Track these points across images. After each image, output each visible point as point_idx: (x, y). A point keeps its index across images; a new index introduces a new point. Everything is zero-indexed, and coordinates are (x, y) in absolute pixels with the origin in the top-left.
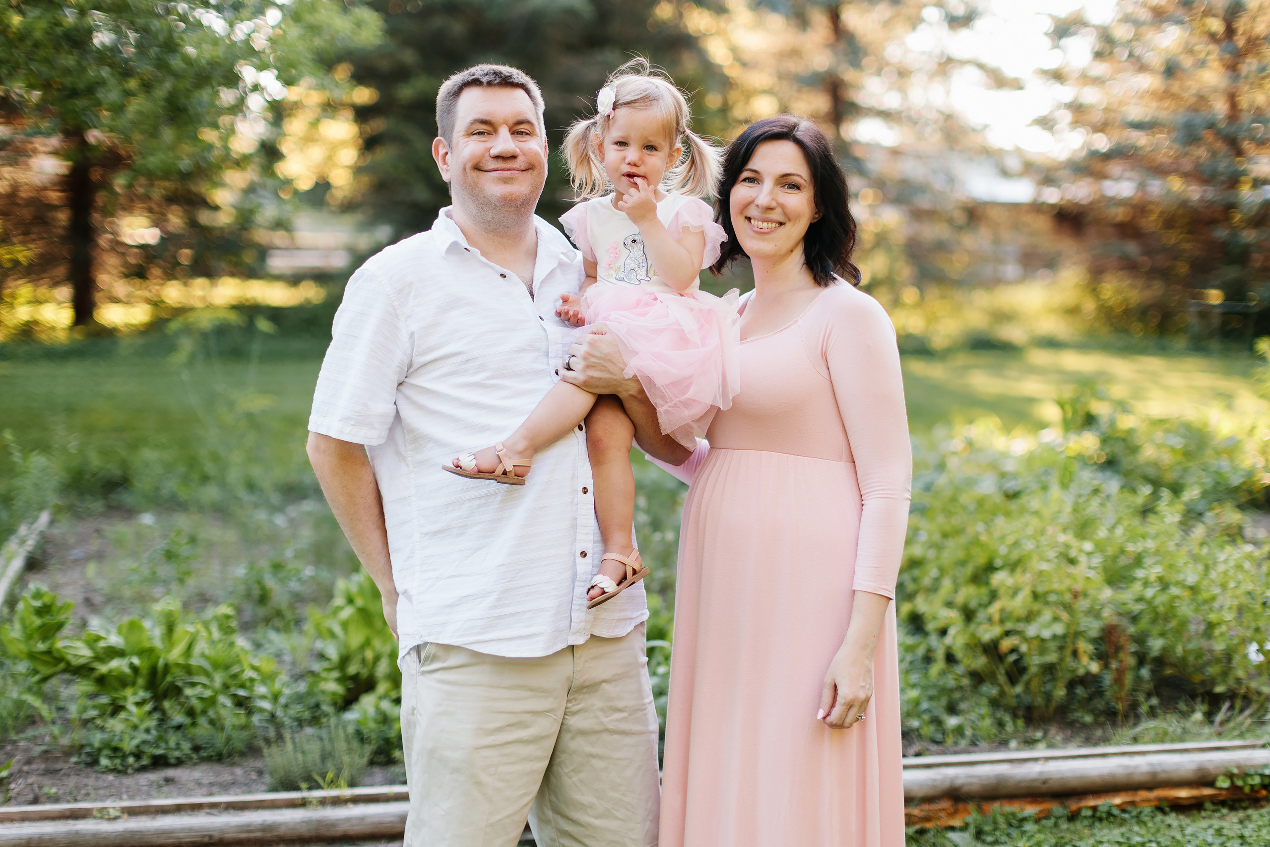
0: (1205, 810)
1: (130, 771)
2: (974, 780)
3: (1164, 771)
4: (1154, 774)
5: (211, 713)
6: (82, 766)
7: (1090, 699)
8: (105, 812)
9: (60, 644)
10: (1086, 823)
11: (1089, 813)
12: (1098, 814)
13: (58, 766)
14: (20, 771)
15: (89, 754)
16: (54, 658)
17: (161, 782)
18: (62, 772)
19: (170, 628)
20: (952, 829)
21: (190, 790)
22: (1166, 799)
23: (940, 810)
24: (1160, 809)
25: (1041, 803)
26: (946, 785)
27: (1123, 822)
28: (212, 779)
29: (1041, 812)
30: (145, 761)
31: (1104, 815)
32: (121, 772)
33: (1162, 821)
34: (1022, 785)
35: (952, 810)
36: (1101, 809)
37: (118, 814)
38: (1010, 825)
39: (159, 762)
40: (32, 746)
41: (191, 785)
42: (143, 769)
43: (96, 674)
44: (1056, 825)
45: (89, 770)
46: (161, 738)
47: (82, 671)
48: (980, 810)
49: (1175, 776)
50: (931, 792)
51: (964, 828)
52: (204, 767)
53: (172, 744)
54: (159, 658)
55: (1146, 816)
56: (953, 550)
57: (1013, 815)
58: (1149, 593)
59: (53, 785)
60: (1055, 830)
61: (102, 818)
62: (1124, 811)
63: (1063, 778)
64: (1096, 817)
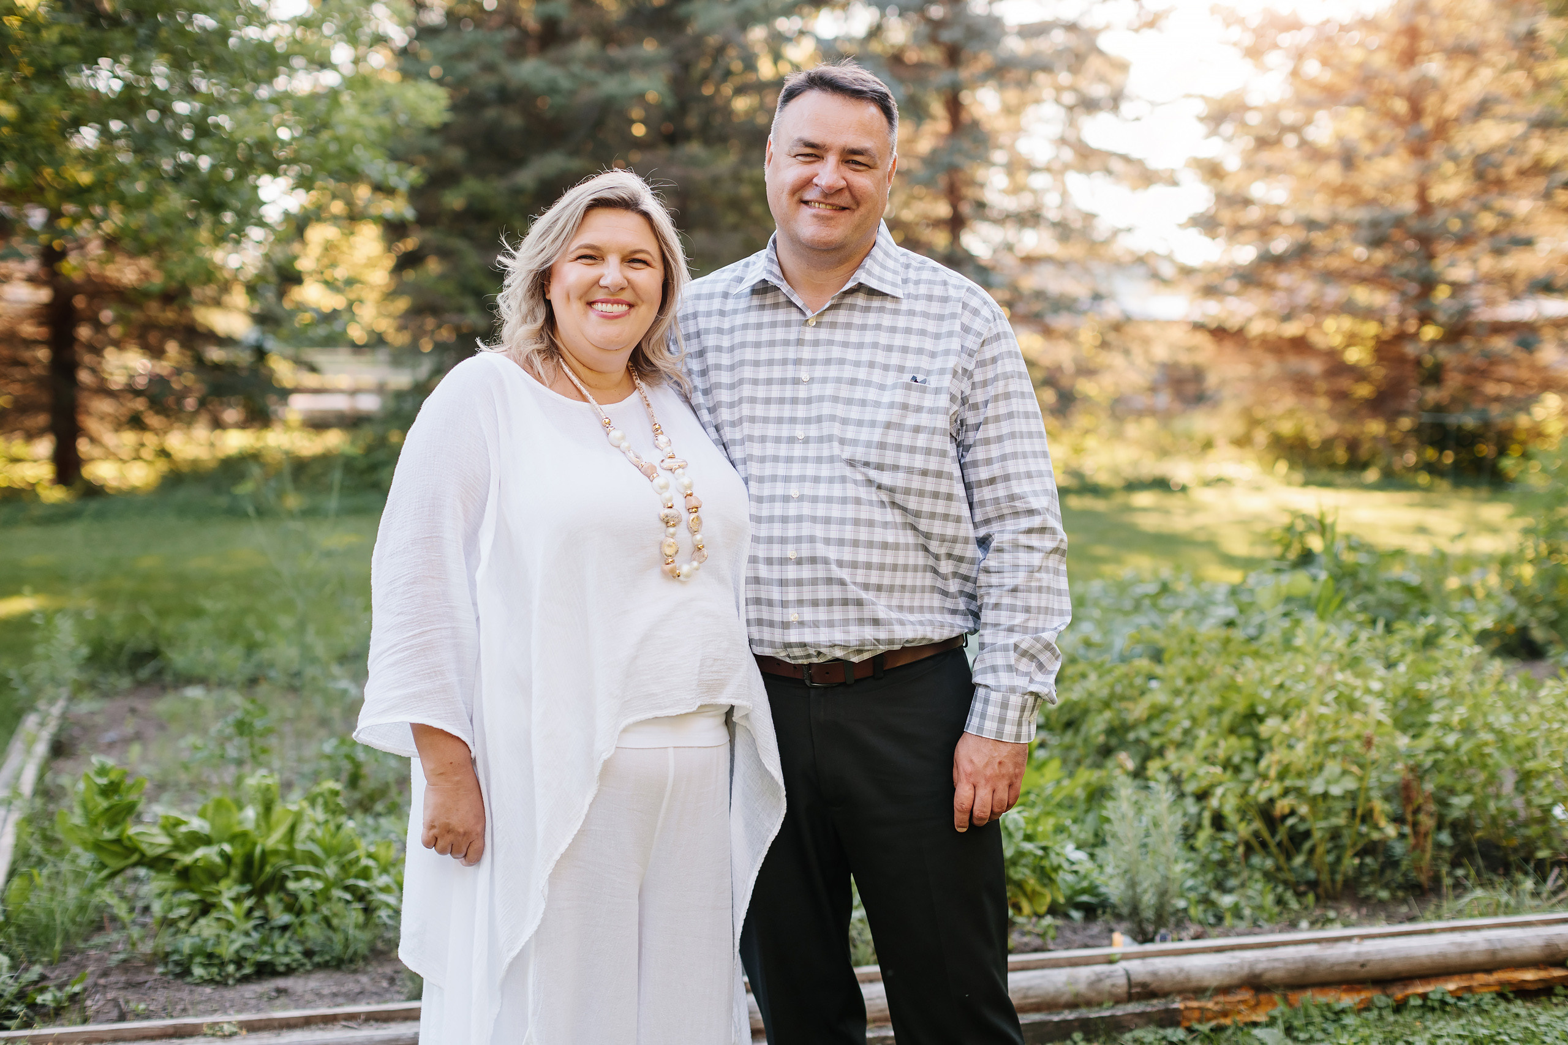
0: (1556, 995)
1: (231, 982)
2: (1277, 964)
3: (1506, 949)
4: (1494, 952)
5: (325, 910)
6: (170, 977)
7: (1382, 870)
8: (217, 1028)
9: (132, 830)
10: (1415, 1014)
11: (1419, 1002)
12: (1429, 1003)
13: (141, 978)
14: (96, 985)
15: (177, 963)
16: (126, 849)
17: (274, 994)
18: (148, 985)
19: (268, 808)
20: (1255, 1024)
21: (308, 1002)
22: (1509, 983)
23: (1240, 1002)
24: (1502, 995)
25: (1359, 991)
26: (1246, 971)
27: (1461, 1013)
28: (334, 989)
29: (1361, 1001)
30: (248, 970)
31: (1436, 1005)
32: (220, 983)
33: (1507, 1010)
34: (1336, 968)
35: (1253, 1003)
36: (1431, 996)
37: (234, 1029)
38: (1326, 1019)
39: (265, 971)
40: (106, 954)
41: (308, 997)
42: (245, 979)
43: (178, 866)
44: (1381, 1018)
45: (179, 982)
46: (265, 941)
47: (159, 863)
48: (1286, 1000)
49: (1518, 955)
50: (1227, 981)
51: (1272, 1022)
52: (320, 975)
53: (280, 948)
54: (254, 844)
55: (1487, 1004)
56: (1205, 697)
57: (1328, 1006)
58: (1450, 740)
59: (140, 1001)
60: (1378, 1023)
61: (213, 1035)
62: (1460, 999)
63: (1383, 960)
64: (1427, 1006)
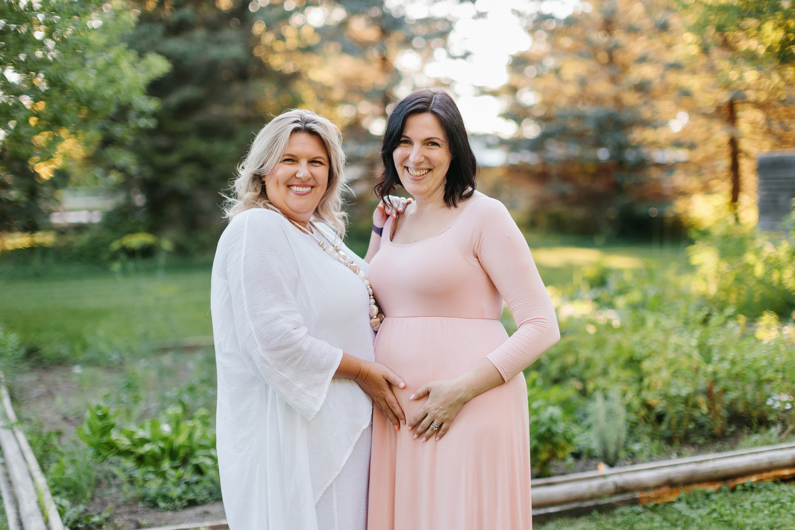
1: (178, 509)
2: (679, 474)
3: (775, 461)
4: (771, 463)
6: (148, 508)
9: (113, 437)
10: (741, 493)
11: (741, 487)
13: (135, 509)
14: (116, 513)
15: (149, 501)
16: (111, 446)
17: (202, 514)
18: (140, 512)
19: (177, 425)
20: (672, 503)
22: (777, 476)
23: (663, 493)
24: (776, 482)
25: (716, 484)
26: (665, 478)
27: (759, 491)
29: (716, 489)
30: (185, 503)
31: (749, 488)
32: (175, 509)
33: (780, 489)
34: (705, 475)
35: (670, 492)
36: (747, 484)
39: (192, 503)
41: (218, 515)
42: (184, 508)
43: (136, 455)
44: (726, 495)
45: (154, 510)
46: (189, 490)
47: (126, 453)
49: (781, 463)
50: (658, 484)
53: (196, 492)
54: (172, 442)
55: (771, 486)
57: (703, 492)
60: (726, 498)
62: (759, 485)
63: (724, 470)
64: (745, 489)
